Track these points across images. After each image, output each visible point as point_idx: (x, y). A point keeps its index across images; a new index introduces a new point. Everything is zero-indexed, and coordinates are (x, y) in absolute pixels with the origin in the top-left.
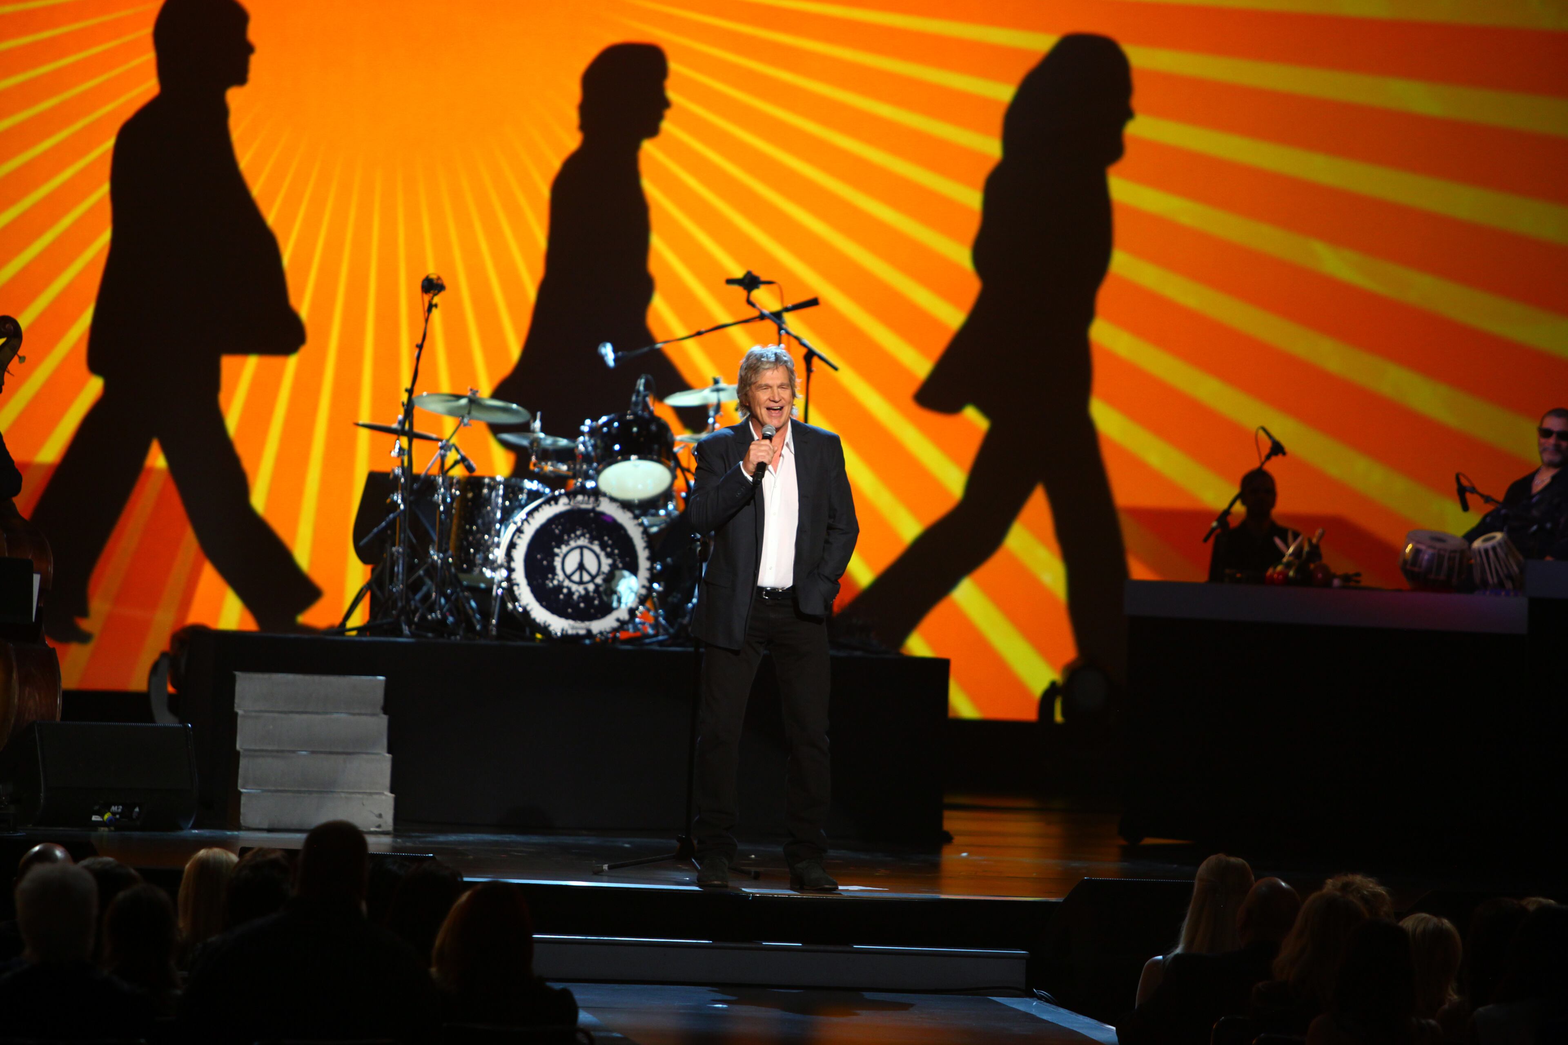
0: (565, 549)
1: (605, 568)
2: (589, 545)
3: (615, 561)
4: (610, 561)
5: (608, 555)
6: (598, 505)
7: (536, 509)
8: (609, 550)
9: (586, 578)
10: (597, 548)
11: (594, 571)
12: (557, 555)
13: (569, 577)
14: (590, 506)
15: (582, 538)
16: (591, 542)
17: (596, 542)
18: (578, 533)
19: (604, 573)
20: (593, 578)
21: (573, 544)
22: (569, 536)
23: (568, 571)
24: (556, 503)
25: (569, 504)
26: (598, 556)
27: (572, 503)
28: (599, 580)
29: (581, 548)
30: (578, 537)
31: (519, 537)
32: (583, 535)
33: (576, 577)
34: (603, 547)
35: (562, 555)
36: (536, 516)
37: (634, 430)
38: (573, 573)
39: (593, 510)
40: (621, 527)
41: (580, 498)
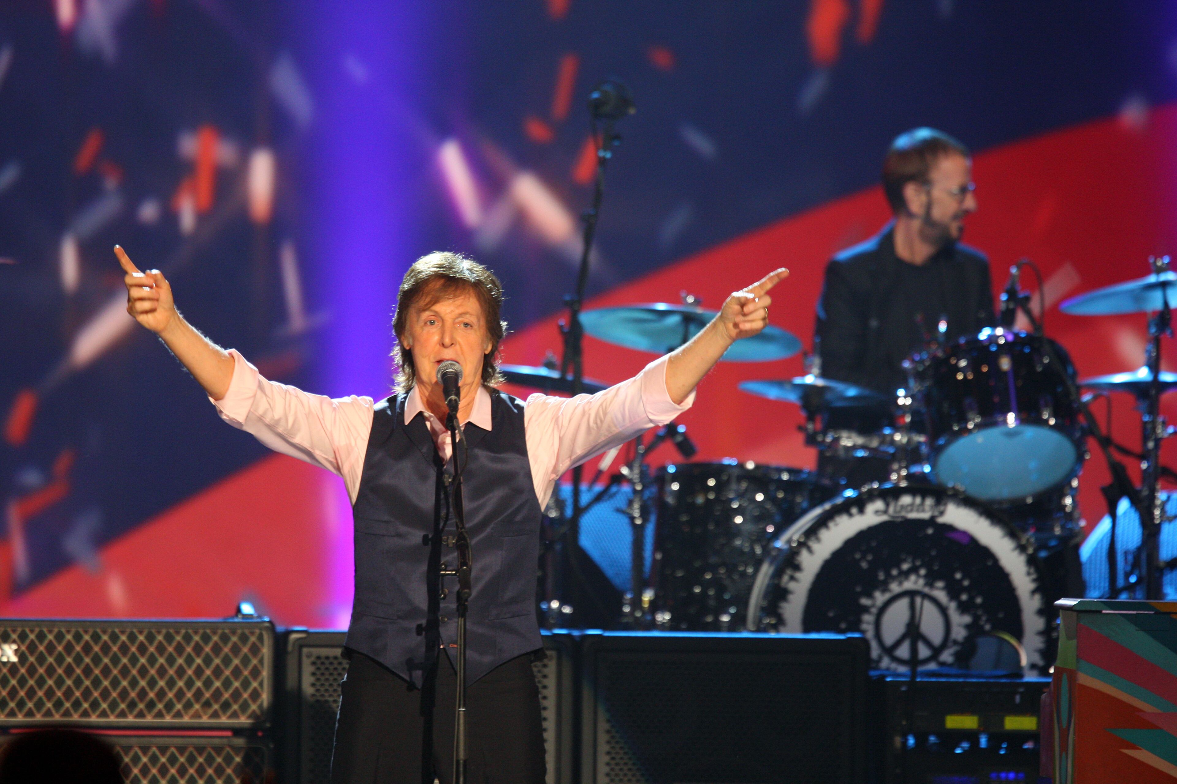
0: (880, 598)
1: (959, 633)
2: (926, 590)
3: (977, 617)
4: (967, 619)
5: (963, 608)
6: (942, 513)
7: (823, 522)
8: (964, 597)
9: (924, 652)
10: (941, 595)
11: (937, 637)
12: (866, 609)
13: (889, 651)
14: (925, 516)
15: (913, 578)
16: (930, 584)
17: (940, 584)
18: (905, 566)
19: (955, 642)
20: (936, 651)
21: (895, 588)
22: (888, 574)
23: (889, 639)
24: (861, 511)
25: (885, 512)
26: (943, 610)
27: (891, 510)
28: (947, 656)
29: (911, 594)
30: (905, 575)
31: (792, 578)
32: (914, 570)
33: (903, 652)
34: (953, 591)
35: (874, 610)
36: (824, 534)
37: (1005, 364)
38: (898, 644)
39: (932, 521)
40: (986, 553)
41: (906, 500)
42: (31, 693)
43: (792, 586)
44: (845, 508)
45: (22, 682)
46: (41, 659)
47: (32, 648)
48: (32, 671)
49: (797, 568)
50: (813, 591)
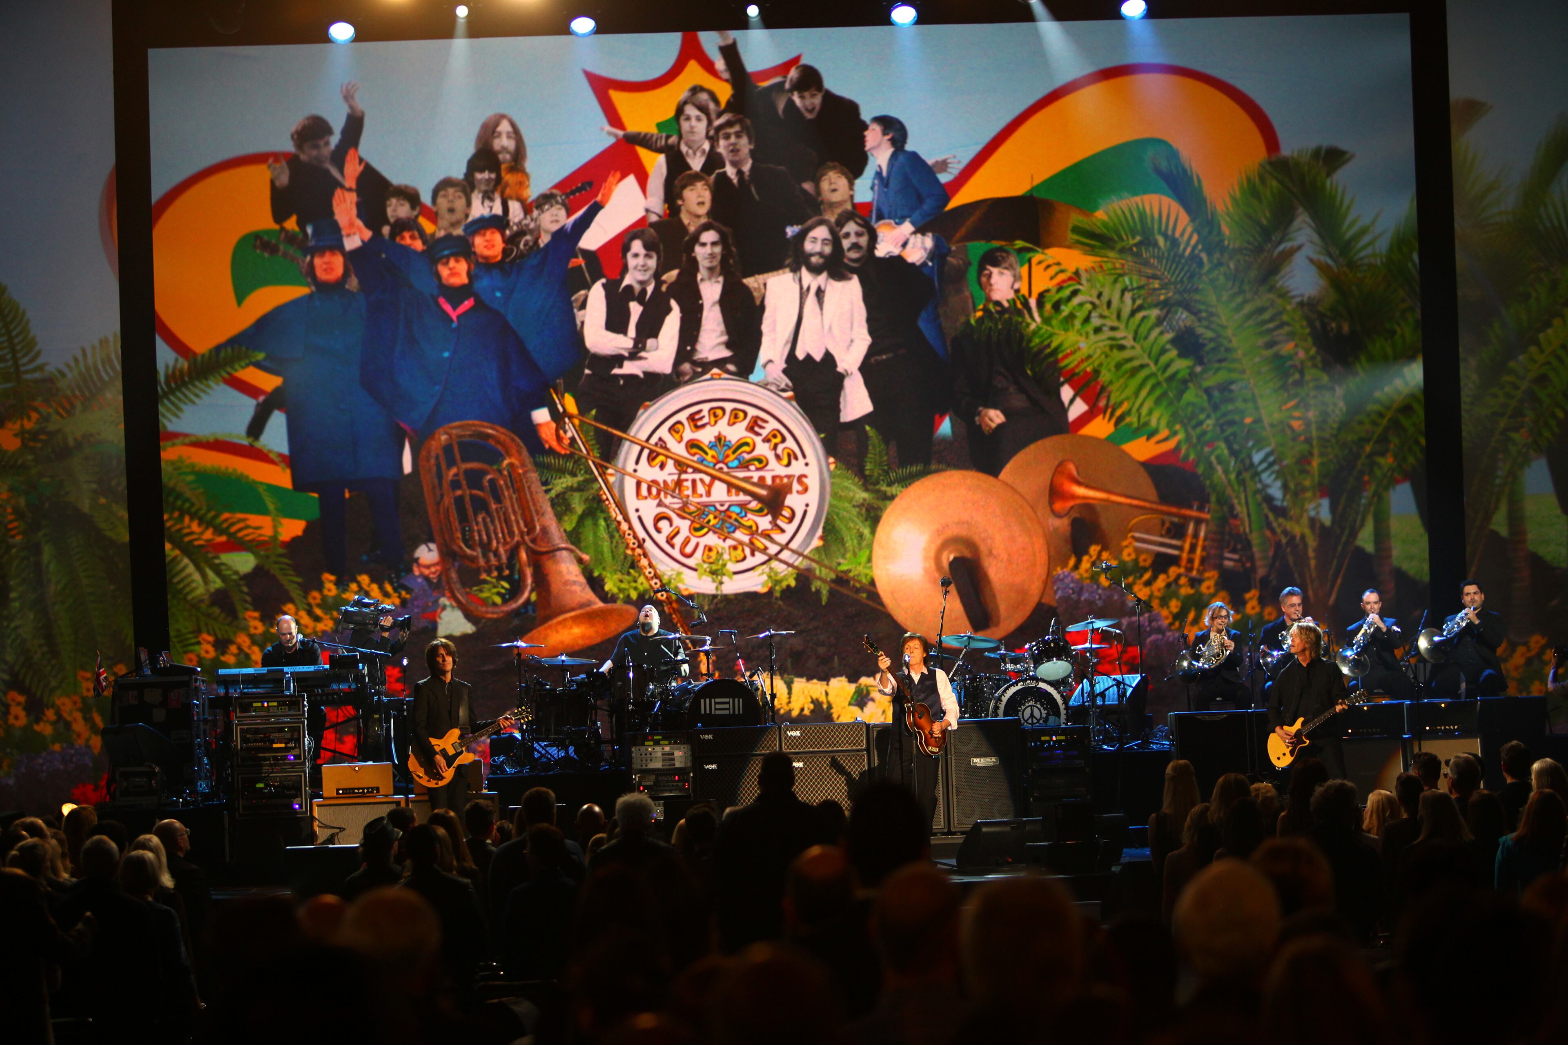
0: (1023, 707)
1: (1044, 715)
2: (1035, 705)
3: (1048, 711)
4: (1046, 712)
5: (1045, 709)
6: (1037, 685)
7: (1007, 688)
8: (1045, 706)
9: (1035, 721)
10: (1039, 706)
11: (1038, 717)
12: (1020, 711)
13: (1026, 721)
14: (1034, 685)
15: (1031, 702)
16: (1036, 703)
17: (1038, 703)
18: (1029, 699)
19: (1043, 718)
20: (1039, 721)
21: (1027, 705)
22: (1025, 702)
23: (1026, 718)
24: (1017, 685)
25: (1023, 685)
26: (1040, 710)
27: (1025, 685)
28: (1041, 722)
29: (1031, 706)
30: (1029, 701)
32: (1031, 700)
33: (1030, 721)
34: (1042, 706)
35: (1022, 711)
36: (1008, 692)
37: (1052, 645)
38: (1028, 719)
39: (1035, 687)
40: (1050, 694)
41: (1028, 682)
43: (1000, 705)
44: (1013, 685)
46: (806, 734)
49: (1001, 701)
50: (1005, 707)
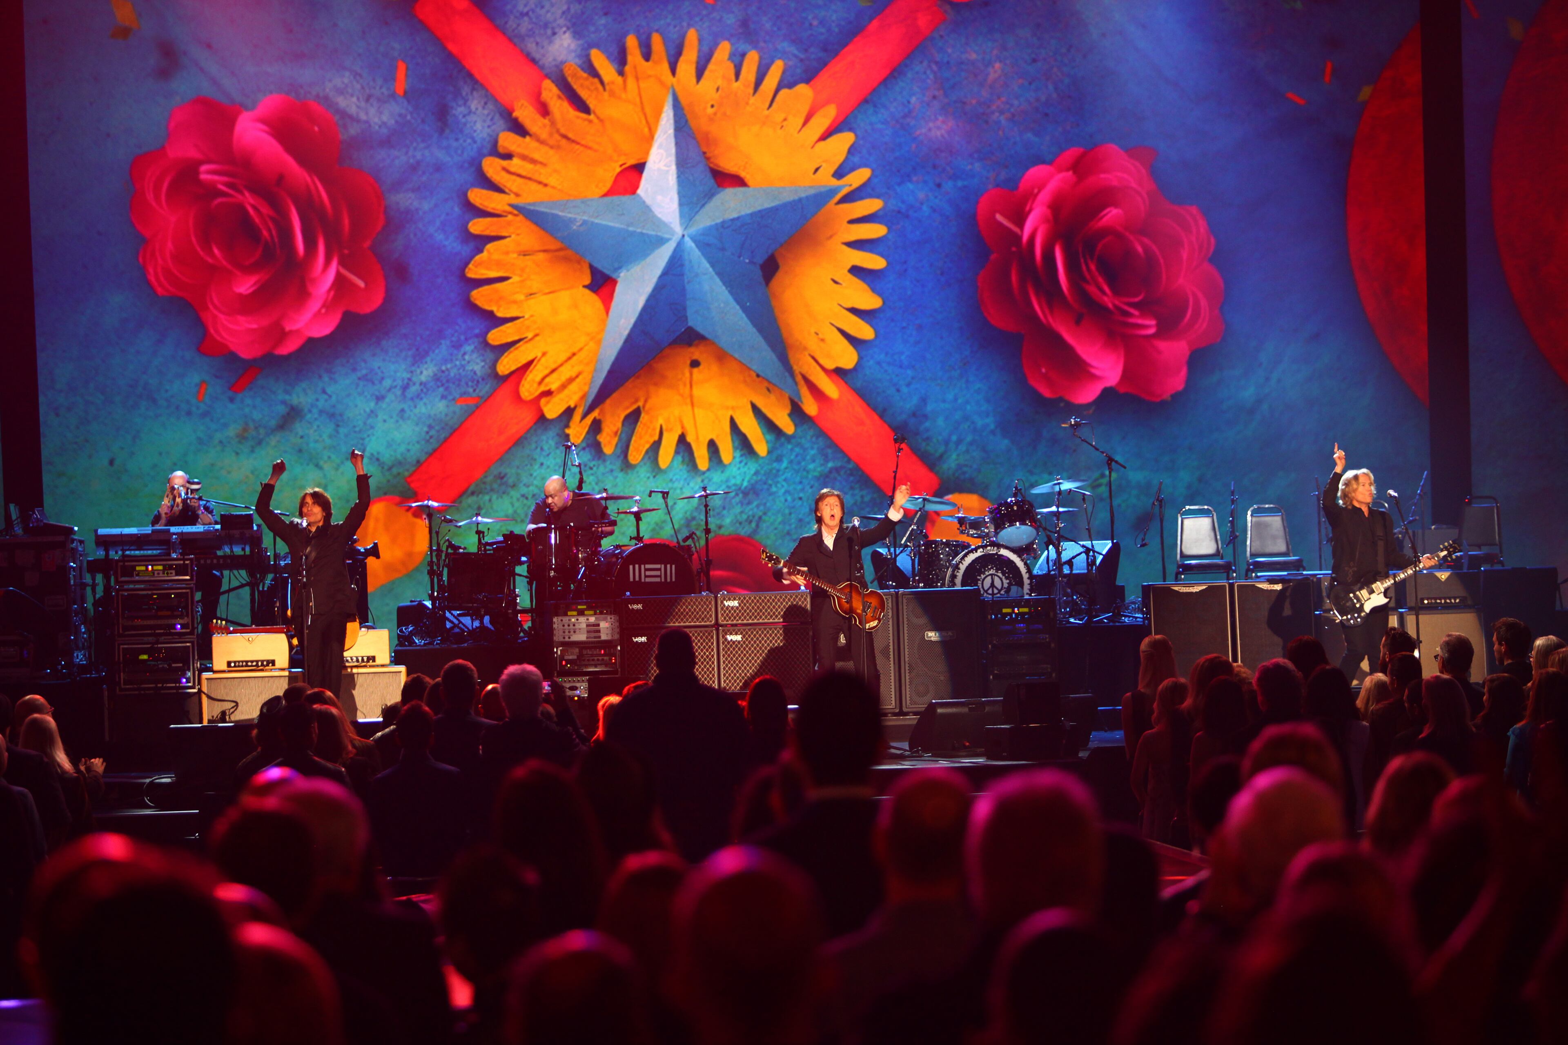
1: (1006, 585)
2: (996, 574)
3: (1010, 581)
4: (1008, 581)
5: (1007, 578)
6: (999, 552)
7: (966, 555)
8: (1007, 575)
9: (996, 591)
10: (1000, 575)
11: (999, 587)
12: (979, 580)
13: (986, 591)
14: (995, 552)
15: (992, 570)
16: (997, 571)
17: (1000, 572)
18: (989, 567)
19: (1005, 588)
20: (999, 591)
21: (987, 573)
22: (985, 569)
23: (986, 588)
24: (977, 552)
25: (983, 552)
26: (1001, 579)
27: (985, 551)
28: (1002, 592)
29: (991, 575)
30: (990, 569)
31: (958, 572)
32: (992, 568)
33: (990, 591)
34: (1003, 574)
35: (981, 580)
36: (966, 559)
37: (1015, 508)
38: (988, 589)
39: (997, 554)
40: (1012, 562)
41: (989, 548)
42: (743, 614)
43: (958, 574)
44: (972, 551)
45: (740, 611)
46: (745, 605)
47: (742, 601)
48: (743, 608)
49: (959, 569)
50: (964, 575)
